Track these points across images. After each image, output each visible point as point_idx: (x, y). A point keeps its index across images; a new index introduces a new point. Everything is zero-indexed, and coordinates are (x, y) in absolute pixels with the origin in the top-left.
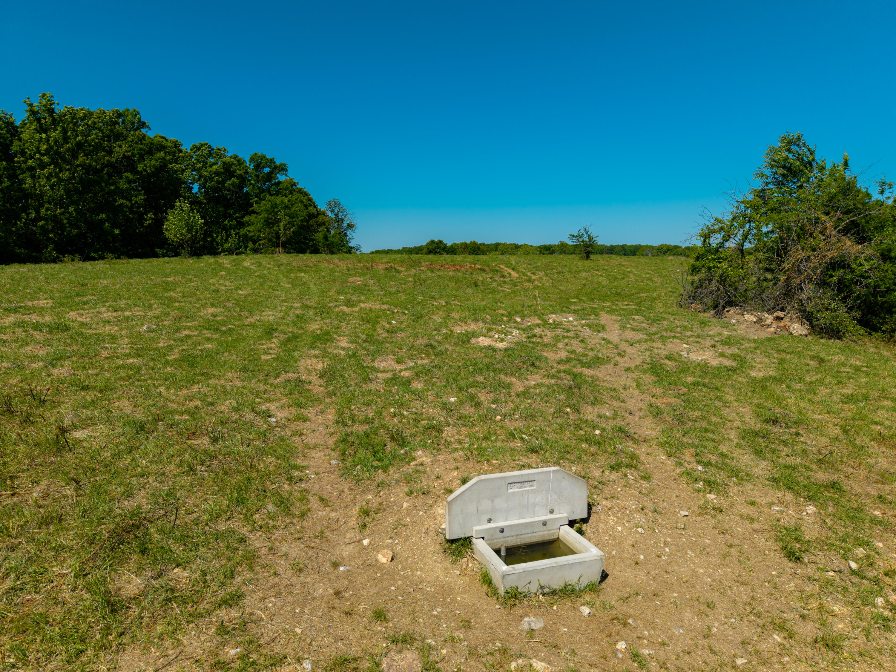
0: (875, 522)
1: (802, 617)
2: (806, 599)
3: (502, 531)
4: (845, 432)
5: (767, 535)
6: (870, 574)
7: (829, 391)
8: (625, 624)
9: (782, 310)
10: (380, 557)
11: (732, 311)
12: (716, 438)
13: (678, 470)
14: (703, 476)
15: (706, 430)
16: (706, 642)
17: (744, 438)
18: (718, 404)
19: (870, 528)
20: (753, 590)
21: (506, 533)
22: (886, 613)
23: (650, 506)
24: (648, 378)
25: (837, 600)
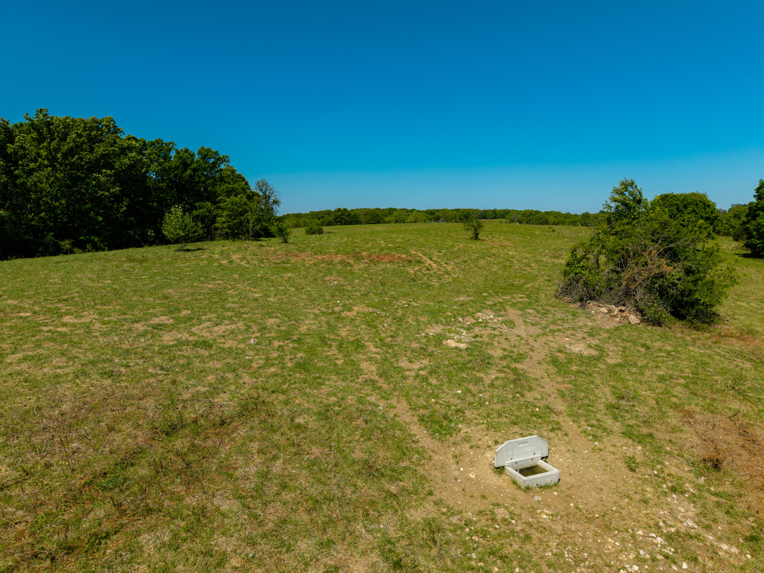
0: (667, 452)
1: (636, 493)
2: (637, 486)
3: (516, 463)
4: (657, 403)
5: (621, 461)
6: (662, 476)
7: (651, 373)
8: (571, 498)
9: (624, 305)
10: (471, 475)
11: (592, 303)
12: (595, 410)
13: (580, 430)
14: (592, 433)
15: (589, 405)
16: (601, 503)
17: (607, 409)
18: (592, 386)
19: (665, 456)
20: (617, 483)
21: (518, 464)
22: (666, 490)
23: (571, 449)
24: (553, 370)
25: (649, 486)
